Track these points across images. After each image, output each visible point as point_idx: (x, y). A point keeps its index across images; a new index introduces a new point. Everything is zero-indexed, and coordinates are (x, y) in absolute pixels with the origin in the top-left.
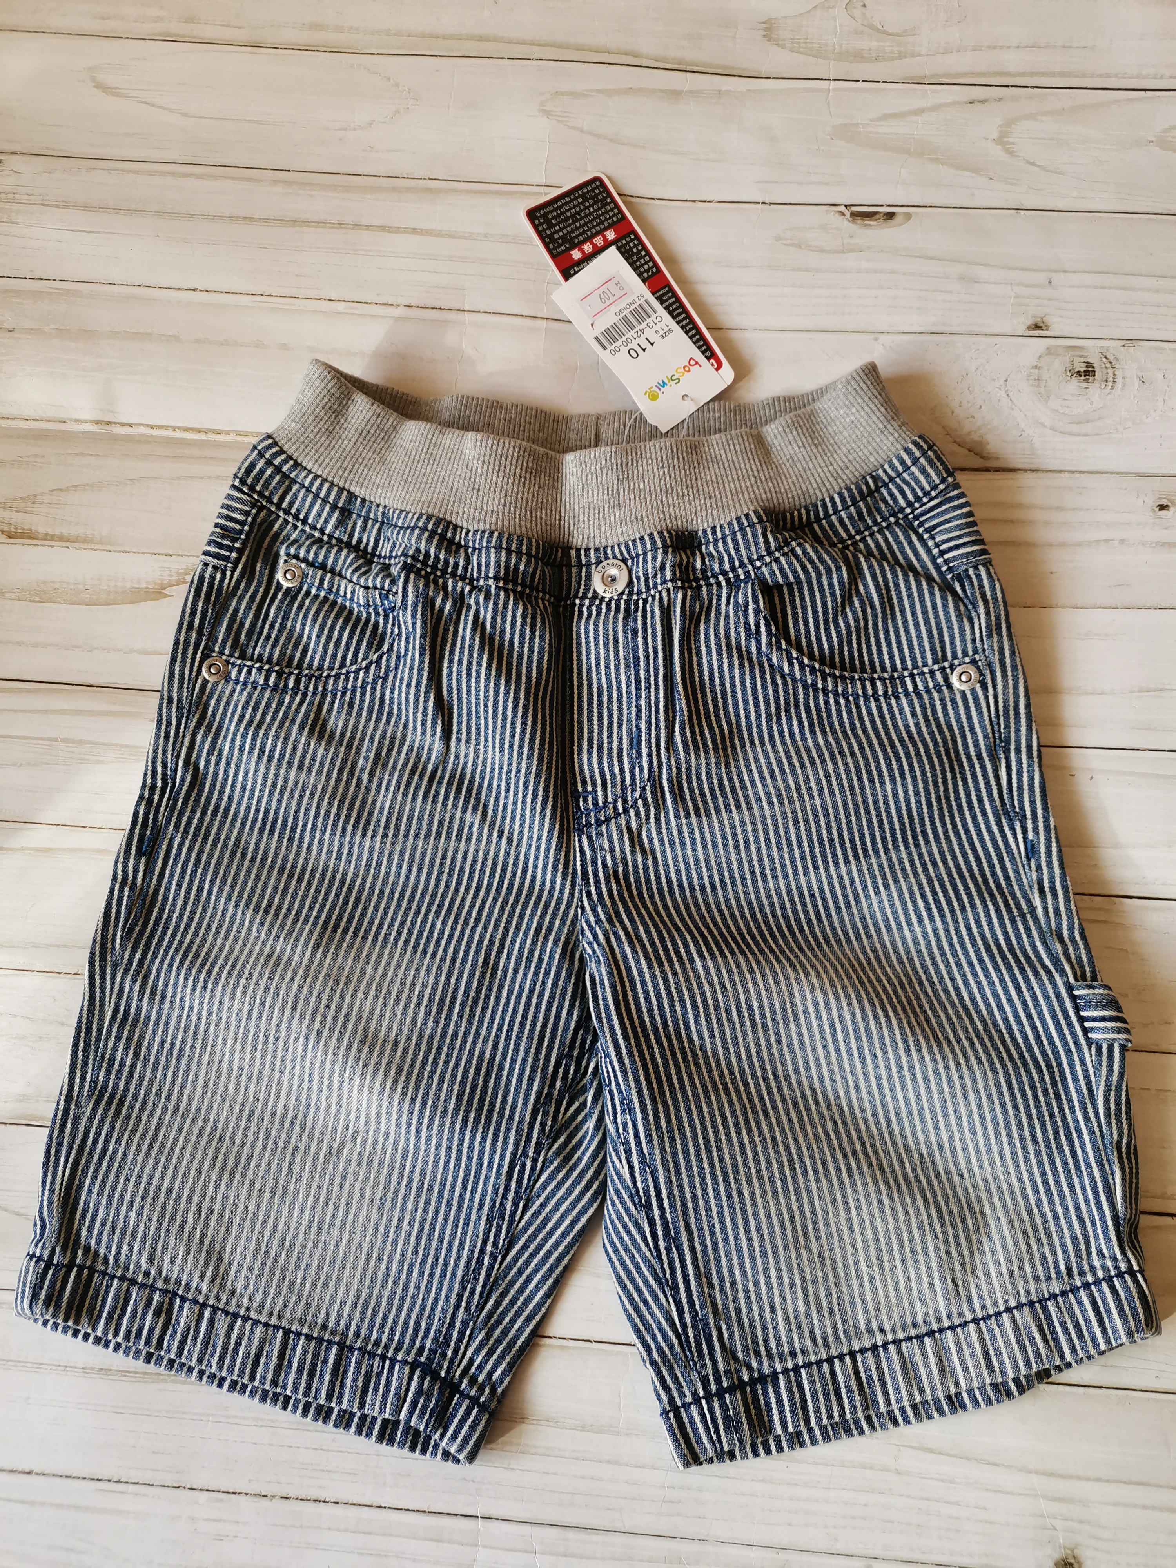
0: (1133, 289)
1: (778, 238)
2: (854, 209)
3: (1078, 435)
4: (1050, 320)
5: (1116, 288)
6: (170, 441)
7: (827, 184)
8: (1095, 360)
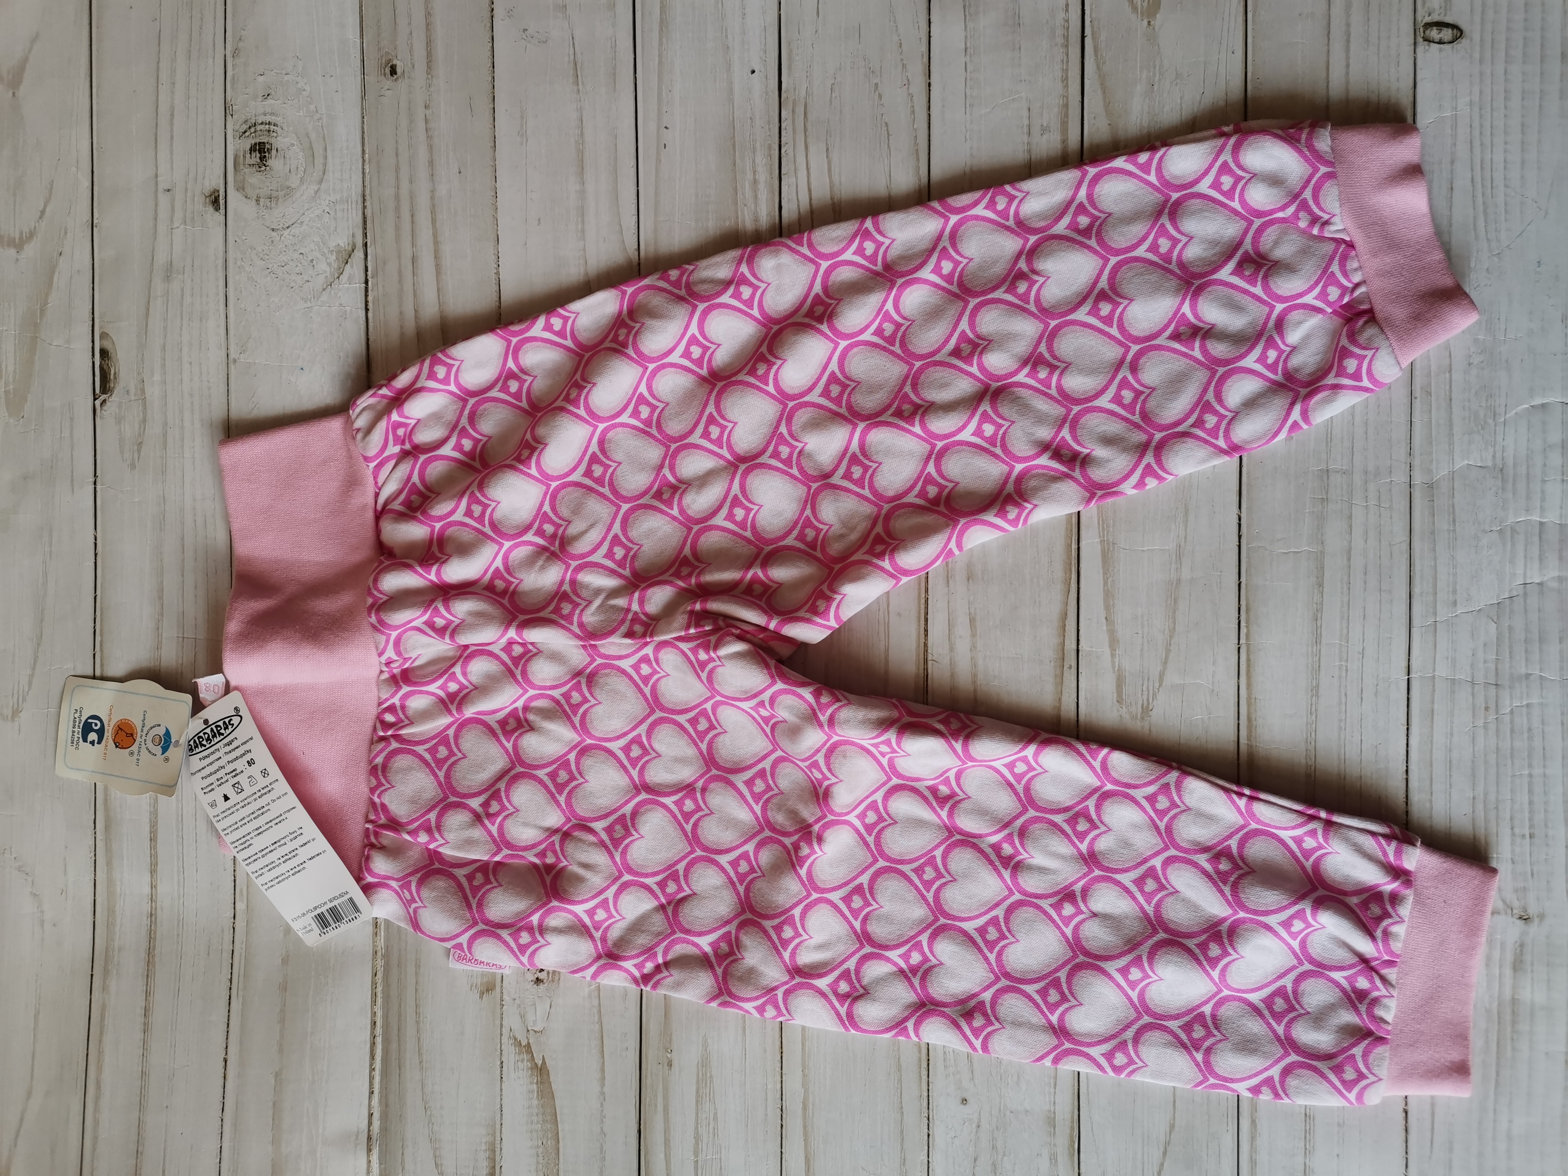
0: (172, 108)
1: (133, 466)
2: (98, 391)
3: (326, 157)
4: (208, 189)
5: (172, 124)
6: (385, 1073)
7: (72, 419)
8: (247, 144)
